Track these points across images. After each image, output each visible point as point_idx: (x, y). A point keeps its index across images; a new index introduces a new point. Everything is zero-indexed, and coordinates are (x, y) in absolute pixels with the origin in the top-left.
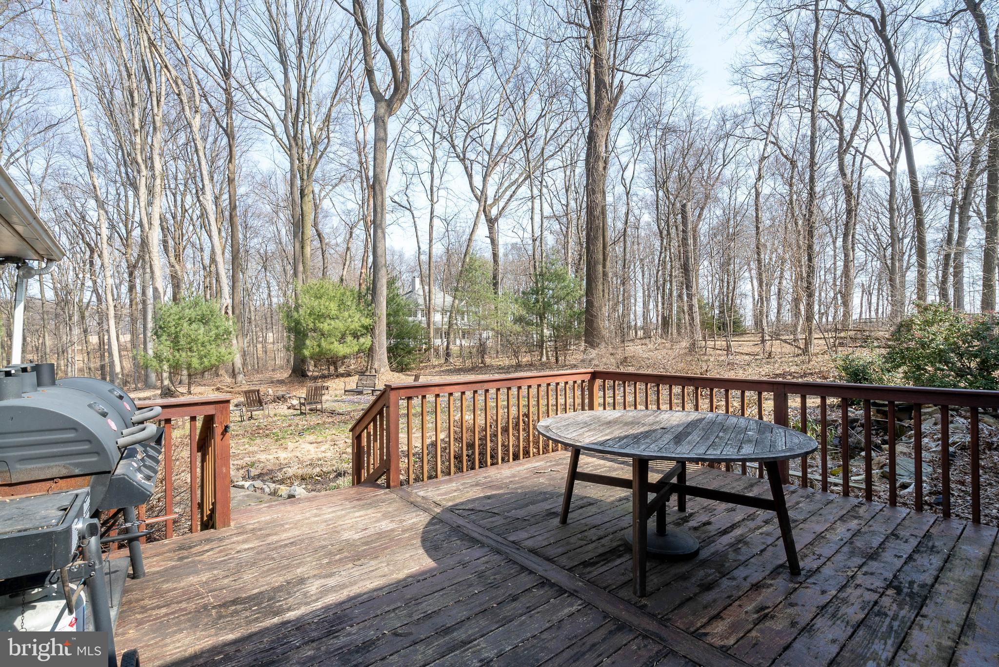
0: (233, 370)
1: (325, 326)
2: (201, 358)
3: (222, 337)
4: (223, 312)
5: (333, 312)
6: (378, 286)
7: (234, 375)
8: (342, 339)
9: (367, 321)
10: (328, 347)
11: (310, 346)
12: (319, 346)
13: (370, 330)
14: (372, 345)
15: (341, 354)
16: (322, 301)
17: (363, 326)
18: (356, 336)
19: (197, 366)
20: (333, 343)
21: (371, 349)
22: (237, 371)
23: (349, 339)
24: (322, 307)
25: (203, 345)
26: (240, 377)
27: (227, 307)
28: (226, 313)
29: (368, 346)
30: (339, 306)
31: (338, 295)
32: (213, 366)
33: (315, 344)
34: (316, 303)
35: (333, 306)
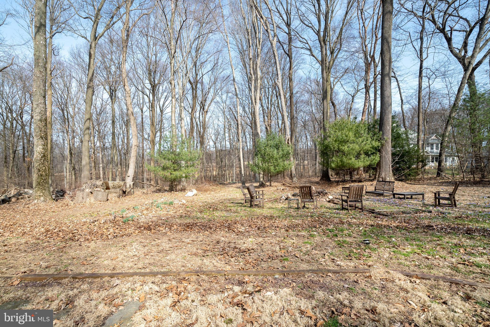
0: (291, 175)
1: (345, 148)
2: (275, 167)
3: (286, 156)
4: (287, 143)
5: (352, 138)
6: (385, 118)
7: (291, 177)
8: (358, 156)
9: (376, 144)
10: (348, 162)
11: (335, 161)
12: (341, 161)
13: (378, 150)
14: (380, 161)
15: (357, 166)
16: (344, 132)
17: (373, 148)
18: (367, 154)
19: (273, 171)
20: (351, 159)
21: (379, 164)
22: (293, 175)
23: (363, 156)
24: (344, 135)
25: (276, 160)
26: (295, 179)
27: (288, 140)
28: (288, 143)
29: (377, 162)
30: (355, 135)
31: (354, 127)
32: (281, 171)
33: (339, 160)
34: (339, 134)
35: (351, 135)
